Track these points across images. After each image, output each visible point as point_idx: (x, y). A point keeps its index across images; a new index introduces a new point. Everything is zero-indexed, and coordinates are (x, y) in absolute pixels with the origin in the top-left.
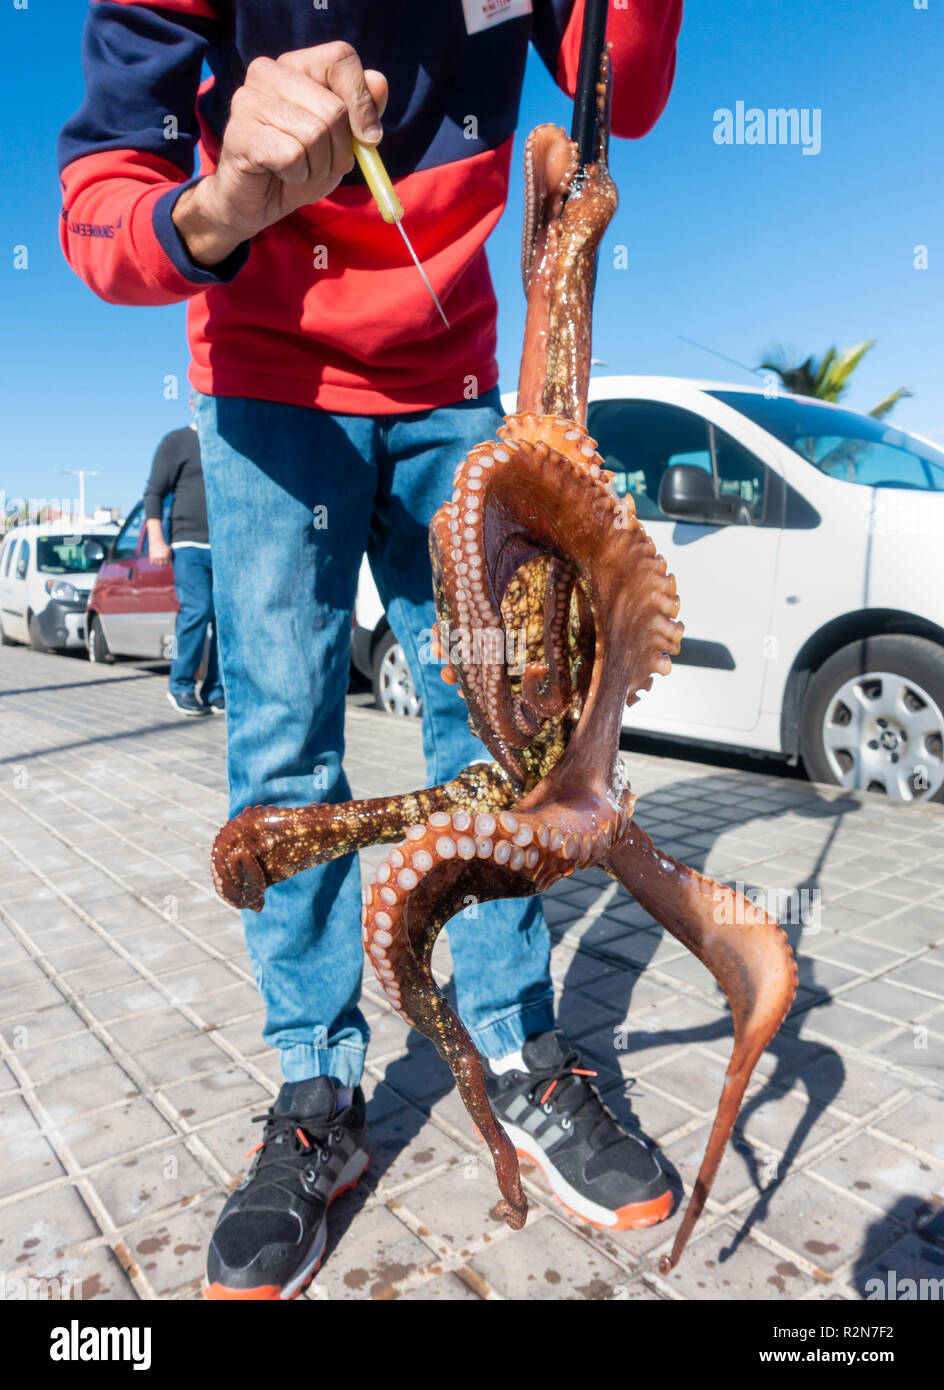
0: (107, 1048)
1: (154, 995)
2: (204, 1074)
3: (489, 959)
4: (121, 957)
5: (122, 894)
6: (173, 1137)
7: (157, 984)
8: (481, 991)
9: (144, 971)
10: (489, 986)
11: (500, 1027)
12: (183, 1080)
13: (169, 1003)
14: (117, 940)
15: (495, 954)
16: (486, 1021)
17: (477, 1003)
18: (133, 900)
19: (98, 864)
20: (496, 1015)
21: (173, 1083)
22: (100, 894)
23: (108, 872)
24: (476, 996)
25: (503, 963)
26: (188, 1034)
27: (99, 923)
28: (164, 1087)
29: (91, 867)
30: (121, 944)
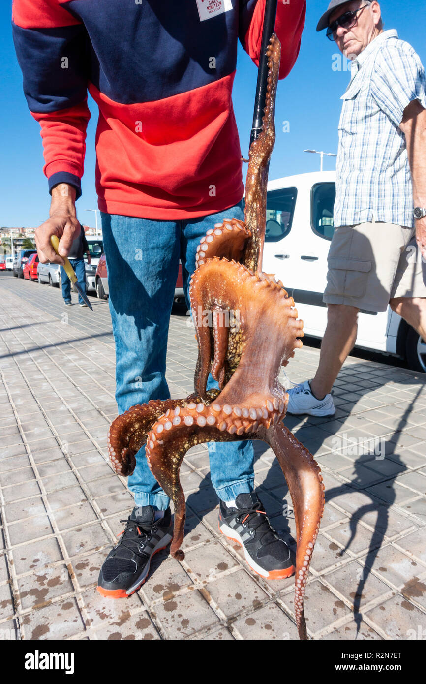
0: (77, 479)
1: (100, 457)
2: (113, 494)
3: (224, 461)
4: (89, 439)
5: (94, 410)
6: (97, 520)
7: (101, 452)
8: (220, 474)
9: (97, 445)
10: (224, 472)
11: (228, 489)
12: (104, 496)
13: (105, 461)
14: (88, 430)
15: (227, 459)
16: (222, 486)
17: (218, 479)
18: (98, 412)
19: (86, 395)
20: (227, 484)
21: (100, 497)
22: (85, 409)
23: (90, 399)
24: (218, 475)
25: (230, 463)
26: (111, 476)
27: (82, 422)
28: (96, 498)
29: (83, 397)
30: (90, 433)
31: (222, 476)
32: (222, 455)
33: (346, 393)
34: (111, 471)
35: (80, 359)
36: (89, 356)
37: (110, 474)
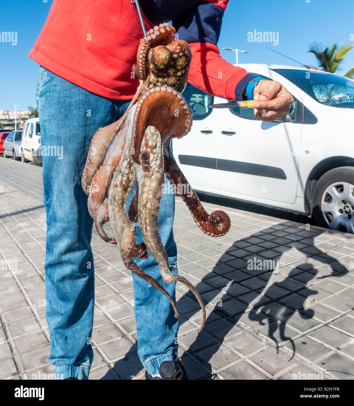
0: (12, 350)
1: (36, 325)
2: (45, 365)
3: (152, 336)
4: (29, 306)
5: (37, 276)
7: (39, 319)
8: (147, 348)
9: (36, 313)
10: (151, 347)
11: (154, 362)
12: (36, 367)
13: (41, 328)
14: (29, 297)
15: (154, 334)
16: (148, 359)
17: (145, 353)
18: (40, 278)
19: (32, 261)
20: (153, 357)
21: (31, 369)
22: (29, 275)
23: (35, 265)
24: (145, 350)
25: (157, 338)
26: (44, 345)
27: (24, 289)
28: (27, 371)
29: (29, 263)
30: (30, 300)
31: (149, 350)
32: (150, 329)
33: (265, 251)
34: (45, 340)
35: (30, 226)
36: (39, 223)
37: (45, 343)
